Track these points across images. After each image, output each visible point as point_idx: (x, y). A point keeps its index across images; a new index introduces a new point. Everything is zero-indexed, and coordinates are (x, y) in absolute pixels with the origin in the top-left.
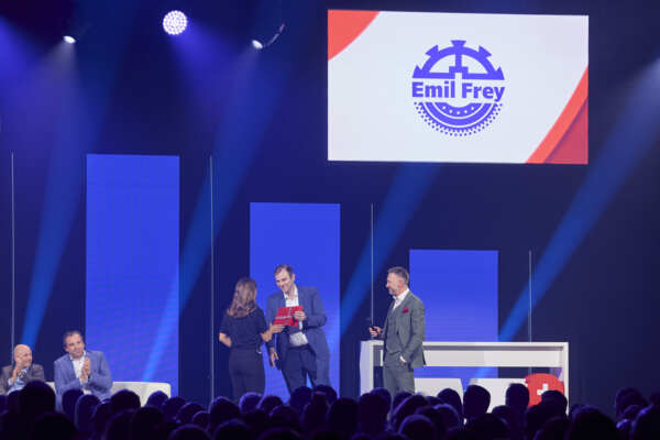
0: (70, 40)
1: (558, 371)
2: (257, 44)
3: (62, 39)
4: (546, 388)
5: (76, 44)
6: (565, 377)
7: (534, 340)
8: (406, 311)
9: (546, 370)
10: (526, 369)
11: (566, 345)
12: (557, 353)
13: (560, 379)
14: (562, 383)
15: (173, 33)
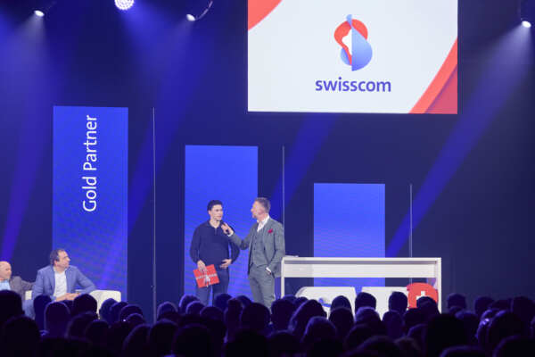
0: (39, 14)
1: (433, 281)
2: (191, 18)
3: (33, 13)
4: (423, 294)
5: (44, 17)
6: (438, 286)
7: (413, 256)
8: (270, 232)
9: (423, 280)
10: (407, 279)
11: (439, 260)
12: (433, 266)
13: (435, 287)
14: (437, 291)
15: (123, 8)
